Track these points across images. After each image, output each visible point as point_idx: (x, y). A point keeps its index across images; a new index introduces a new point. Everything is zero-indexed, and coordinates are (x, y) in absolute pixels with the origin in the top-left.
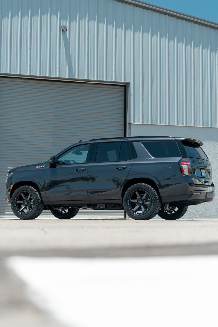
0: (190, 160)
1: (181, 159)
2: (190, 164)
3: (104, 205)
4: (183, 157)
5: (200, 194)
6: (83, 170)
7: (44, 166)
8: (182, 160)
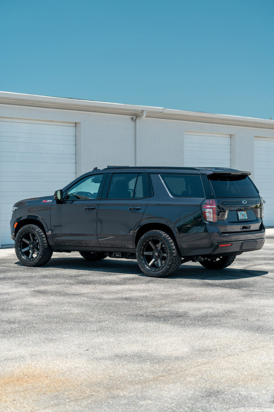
0: (216, 202)
1: (204, 200)
2: (215, 207)
3: (120, 253)
4: (207, 198)
5: (231, 245)
6: (92, 209)
7: (51, 201)
8: (205, 202)
